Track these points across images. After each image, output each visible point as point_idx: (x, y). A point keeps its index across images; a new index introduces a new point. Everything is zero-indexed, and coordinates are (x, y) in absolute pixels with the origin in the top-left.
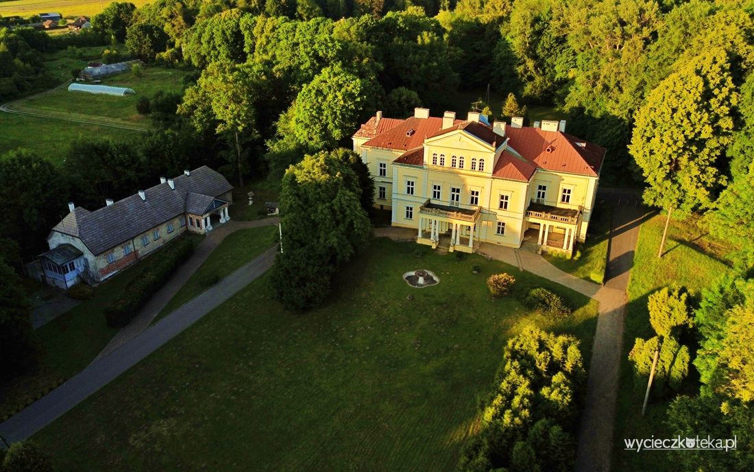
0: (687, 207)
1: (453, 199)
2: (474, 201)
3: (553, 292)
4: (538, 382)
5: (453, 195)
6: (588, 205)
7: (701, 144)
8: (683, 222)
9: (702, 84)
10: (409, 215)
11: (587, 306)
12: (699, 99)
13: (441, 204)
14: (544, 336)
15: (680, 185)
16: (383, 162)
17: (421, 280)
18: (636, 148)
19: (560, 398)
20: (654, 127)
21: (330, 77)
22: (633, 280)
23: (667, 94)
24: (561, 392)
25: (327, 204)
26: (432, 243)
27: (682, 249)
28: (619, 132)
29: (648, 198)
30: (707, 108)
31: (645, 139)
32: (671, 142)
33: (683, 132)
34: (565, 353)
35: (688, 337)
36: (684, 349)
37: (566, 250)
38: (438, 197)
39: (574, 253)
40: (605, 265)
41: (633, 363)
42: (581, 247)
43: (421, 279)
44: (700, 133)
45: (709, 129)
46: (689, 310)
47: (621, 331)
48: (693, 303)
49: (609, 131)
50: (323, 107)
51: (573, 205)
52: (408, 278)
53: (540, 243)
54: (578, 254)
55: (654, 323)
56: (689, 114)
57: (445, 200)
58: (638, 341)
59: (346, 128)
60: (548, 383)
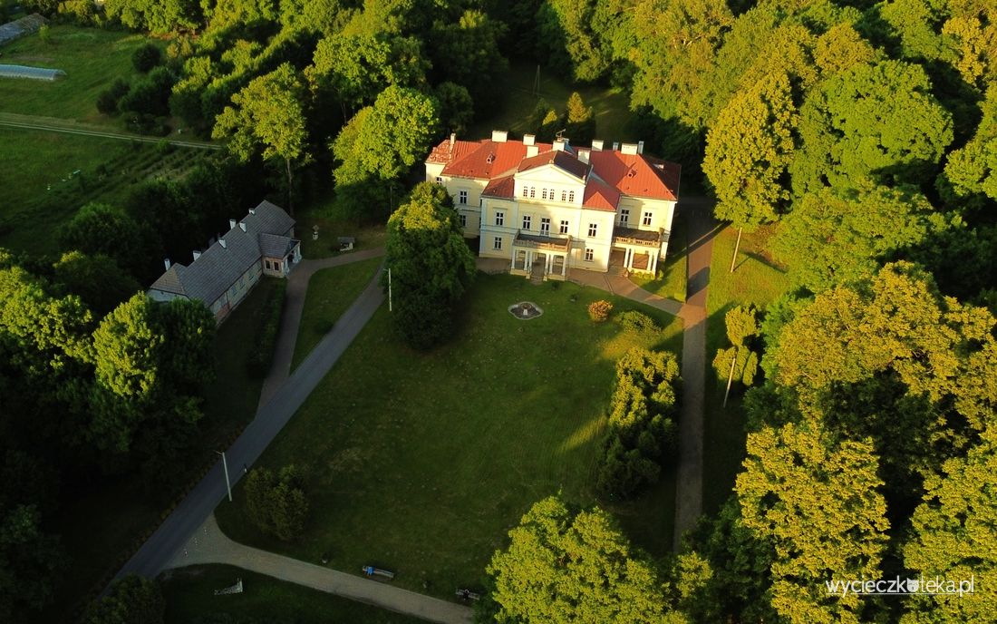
0: (755, 221)
1: (543, 228)
2: (564, 230)
3: (645, 314)
4: (648, 391)
5: (543, 225)
6: (668, 228)
7: (766, 165)
8: (751, 235)
9: (766, 111)
10: (498, 245)
11: (673, 324)
12: (764, 125)
13: (531, 233)
14: (647, 354)
15: (748, 201)
16: (464, 190)
17: (525, 312)
18: (709, 166)
19: (667, 399)
20: (726, 149)
21: (398, 99)
22: (710, 295)
23: (736, 119)
24: (667, 395)
25: (440, 249)
26: (525, 273)
27: (752, 261)
28: (689, 141)
29: (720, 212)
30: (771, 131)
31: (717, 159)
32: (740, 165)
33: (751, 155)
34: (666, 366)
35: (756, 345)
36: (754, 354)
37: (651, 271)
38: (528, 227)
39: (657, 274)
40: (686, 284)
41: (715, 369)
42: (663, 266)
43: (525, 310)
44: (765, 156)
45: (773, 152)
46: (757, 323)
47: (704, 343)
48: (760, 317)
49: (680, 139)
50: (395, 134)
51: (654, 227)
52: (513, 310)
53: (625, 266)
54: (661, 274)
55: (730, 335)
56: (755, 139)
57: (535, 229)
58: (720, 351)
59: (418, 152)
60: (656, 391)
